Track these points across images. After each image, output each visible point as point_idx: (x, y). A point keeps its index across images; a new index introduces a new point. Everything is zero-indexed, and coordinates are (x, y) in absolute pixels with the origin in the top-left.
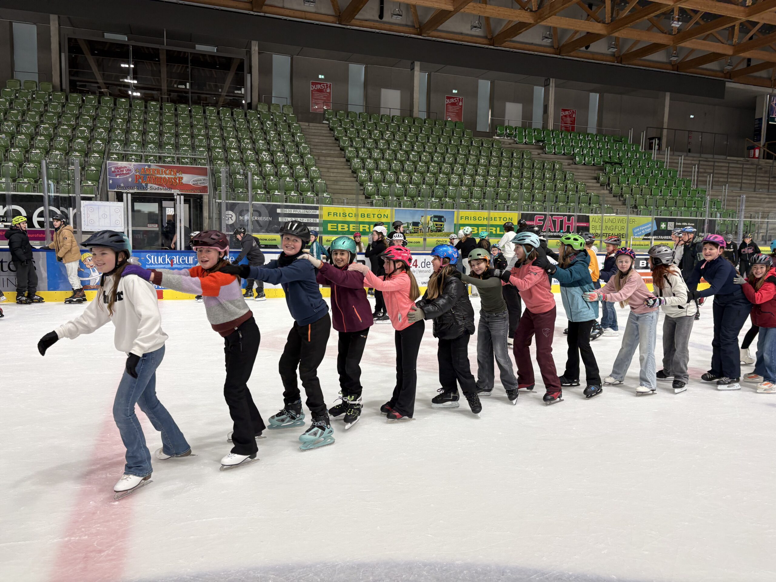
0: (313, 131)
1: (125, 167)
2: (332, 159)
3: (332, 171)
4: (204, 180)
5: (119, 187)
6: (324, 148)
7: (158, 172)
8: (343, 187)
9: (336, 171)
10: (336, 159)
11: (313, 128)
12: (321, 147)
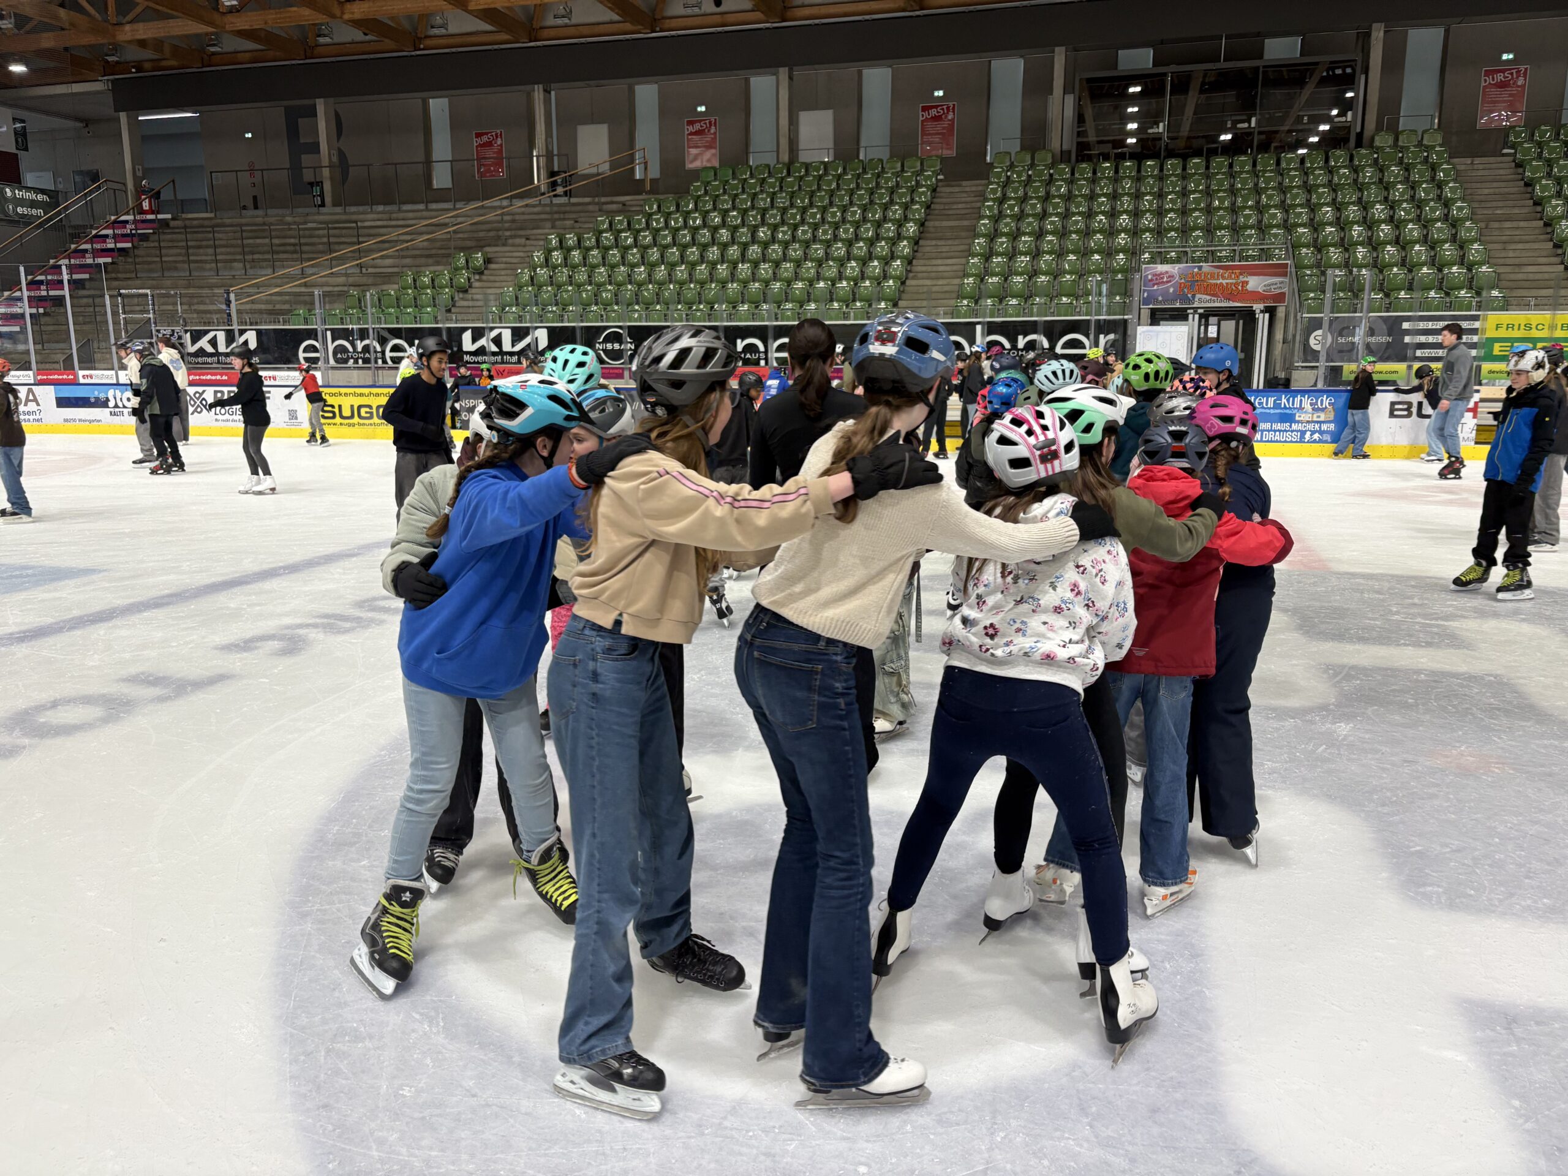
0: (1480, 173)
1: (1167, 272)
2: (1515, 224)
3: (1513, 246)
4: (1281, 283)
5: (1157, 301)
6: (1500, 204)
7: (1213, 277)
8: (1531, 276)
9: (1520, 246)
10: (1522, 224)
11: (1481, 167)
12: (1494, 204)
